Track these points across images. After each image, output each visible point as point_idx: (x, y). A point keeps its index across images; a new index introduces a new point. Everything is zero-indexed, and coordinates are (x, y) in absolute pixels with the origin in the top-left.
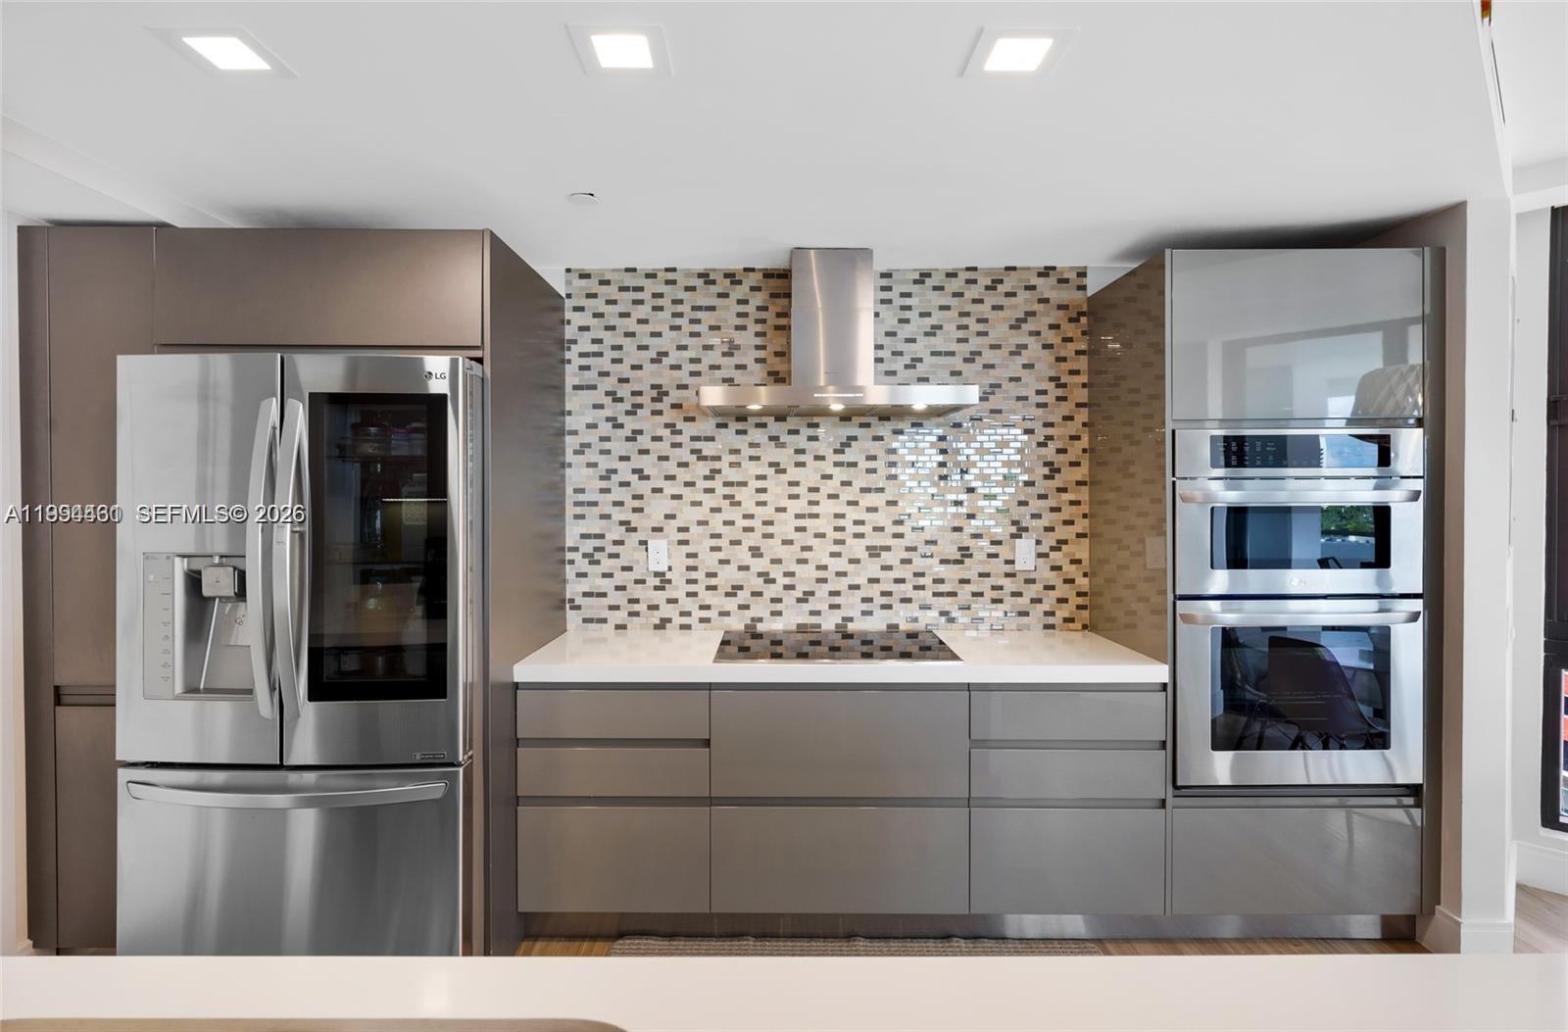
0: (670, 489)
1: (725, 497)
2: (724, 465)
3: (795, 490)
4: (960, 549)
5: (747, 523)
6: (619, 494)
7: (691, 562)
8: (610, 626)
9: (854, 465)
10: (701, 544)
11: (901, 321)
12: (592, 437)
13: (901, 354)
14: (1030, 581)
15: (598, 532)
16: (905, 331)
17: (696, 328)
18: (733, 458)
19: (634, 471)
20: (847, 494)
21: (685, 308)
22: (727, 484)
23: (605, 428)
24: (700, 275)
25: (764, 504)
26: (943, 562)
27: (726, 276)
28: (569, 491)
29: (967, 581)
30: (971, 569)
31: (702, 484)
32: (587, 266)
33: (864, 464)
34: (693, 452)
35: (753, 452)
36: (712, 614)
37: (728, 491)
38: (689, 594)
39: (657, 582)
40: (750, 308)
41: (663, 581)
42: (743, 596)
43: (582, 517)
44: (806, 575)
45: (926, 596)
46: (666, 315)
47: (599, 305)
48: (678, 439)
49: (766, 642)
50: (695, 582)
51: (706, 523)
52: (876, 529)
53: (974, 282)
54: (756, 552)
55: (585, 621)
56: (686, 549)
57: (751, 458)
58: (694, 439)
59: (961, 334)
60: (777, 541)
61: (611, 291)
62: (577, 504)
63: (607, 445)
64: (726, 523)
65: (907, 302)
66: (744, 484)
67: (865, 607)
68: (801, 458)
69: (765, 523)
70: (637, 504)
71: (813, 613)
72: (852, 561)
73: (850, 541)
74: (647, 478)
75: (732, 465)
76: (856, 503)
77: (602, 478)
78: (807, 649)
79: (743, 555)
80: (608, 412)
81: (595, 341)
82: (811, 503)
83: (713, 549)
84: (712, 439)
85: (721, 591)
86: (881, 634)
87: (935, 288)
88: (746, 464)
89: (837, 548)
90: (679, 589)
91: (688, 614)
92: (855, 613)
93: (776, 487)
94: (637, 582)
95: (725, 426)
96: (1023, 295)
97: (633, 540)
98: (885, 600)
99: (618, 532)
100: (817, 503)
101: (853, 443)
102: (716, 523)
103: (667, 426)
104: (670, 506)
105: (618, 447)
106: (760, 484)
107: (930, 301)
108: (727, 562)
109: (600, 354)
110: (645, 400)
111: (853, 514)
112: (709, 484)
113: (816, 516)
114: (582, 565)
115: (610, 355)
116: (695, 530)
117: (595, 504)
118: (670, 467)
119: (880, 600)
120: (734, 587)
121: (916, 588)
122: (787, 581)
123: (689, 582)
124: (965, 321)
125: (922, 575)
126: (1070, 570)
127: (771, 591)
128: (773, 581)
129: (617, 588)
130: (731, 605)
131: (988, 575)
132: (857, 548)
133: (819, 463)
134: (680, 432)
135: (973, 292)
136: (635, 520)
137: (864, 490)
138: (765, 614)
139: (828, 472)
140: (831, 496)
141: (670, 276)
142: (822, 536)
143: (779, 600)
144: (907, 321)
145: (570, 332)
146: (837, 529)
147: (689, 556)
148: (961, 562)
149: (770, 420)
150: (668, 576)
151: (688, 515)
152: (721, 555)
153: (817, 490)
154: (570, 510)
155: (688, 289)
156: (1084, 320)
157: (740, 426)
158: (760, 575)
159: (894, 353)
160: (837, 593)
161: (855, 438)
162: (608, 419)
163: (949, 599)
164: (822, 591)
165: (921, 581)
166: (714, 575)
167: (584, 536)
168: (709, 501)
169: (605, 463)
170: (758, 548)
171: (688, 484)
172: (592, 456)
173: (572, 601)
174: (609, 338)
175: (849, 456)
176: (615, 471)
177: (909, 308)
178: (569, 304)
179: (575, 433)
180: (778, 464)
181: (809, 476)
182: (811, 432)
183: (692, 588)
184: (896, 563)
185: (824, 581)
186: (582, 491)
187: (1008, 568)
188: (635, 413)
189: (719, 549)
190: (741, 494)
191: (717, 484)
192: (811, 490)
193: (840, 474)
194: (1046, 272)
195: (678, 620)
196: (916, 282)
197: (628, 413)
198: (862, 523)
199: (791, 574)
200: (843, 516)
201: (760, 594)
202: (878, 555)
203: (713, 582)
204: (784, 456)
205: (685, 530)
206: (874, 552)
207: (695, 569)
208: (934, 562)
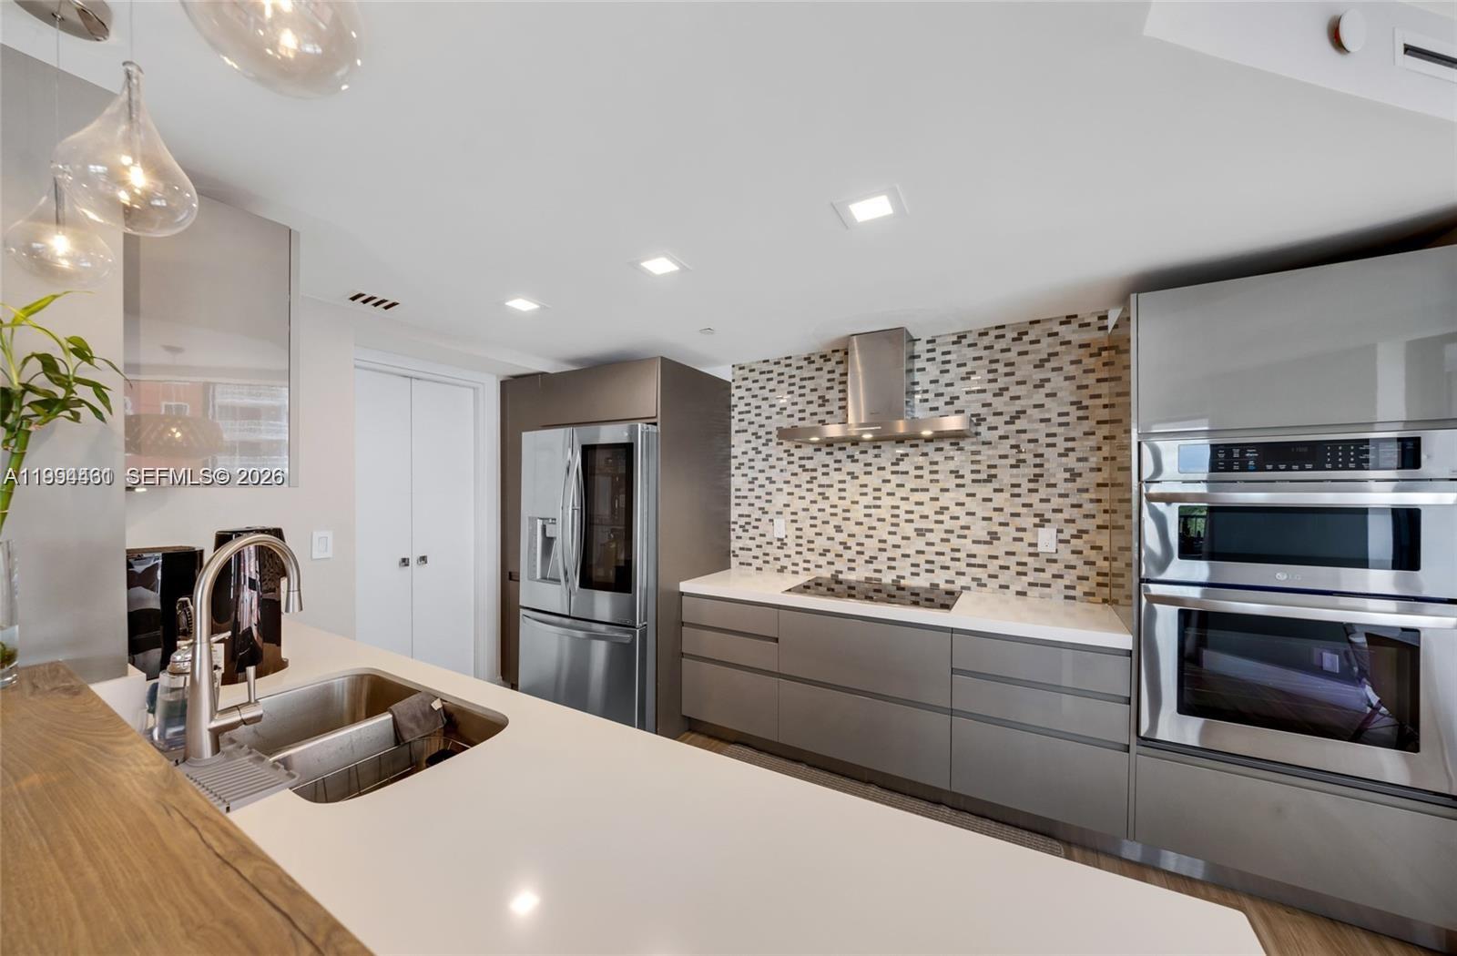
0: (787, 488)
1: (820, 494)
2: (818, 474)
3: (864, 490)
4: (989, 533)
5: (833, 510)
6: (759, 492)
7: (799, 533)
8: (754, 567)
9: (907, 473)
10: (805, 523)
11: (942, 372)
12: (744, 459)
13: (942, 395)
14: (1052, 561)
15: (747, 513)
16: (946, 378)
17: (802, 391)
18: (825, 470)
19: (767, 478)
20: (900, 493)
21: (796, 380)
22: (820, 486)
23: (752, 454)
24: (805, 359)
25: (844, 498)
26: (974, 542)
27: (821, 357)
28: (733, 490)
29: (996, 557)
30: (999, 548)
31: (806, 486)
32: (744, 362)
33: (913, 473)
34: (800, 466)
35: (837, 466)
36: (810, 566)
37: (821, 490)
38: (797, 553)
39: (779, 544)
40: (836, 376)
41: (782, 544)
42: (830, 556)
43: (739, 505)
44: (871, 546)
45: (962, 566)
46: (785, 385)
47: (749, 384)
48: (792, 459)
49: (844, 587)
50: (801, 545)
51: (808, 510)
52: (922, 517)
53: (1003, 336)
54: (838, 529)
55: (741, 564)
56: (796, 525)
57: (836, 470)
58: (801, 458)
59: (991, 376)
60: (852, 523)
61: (755, 375)
62: (737, 497)
63: (752, 464)
64: (820, 510)
65: (948, 357)
66: (832, 486)
67: (914, 570)
68: (869, 469)
69: (844, 511)
70: (768, 497)
71: (876, 571)
72: (903, 538)
73: (902, 524)
74: (774, 482)
75: (824, 474)
76: (907, 499)
77: (750, 483)
78: (872, 594)
79: (830, 531)
80: (753, 445)
81: (746, 405)
82: (875, 498)
83: (812, 526)
84: (812, 458)
85: (817, 552)
86: (926, 590)
87: (970, 345)
88: (832, 473)
89: (893, 529)
90: (791, 549)
91: (796, 565)
92: (906, 573)
93: (852, 489)
94: (768, 543)
95: (819, 450)
96: (1046, 341)
97: (765, 518)
98: (929, 566)
99: (758, 514)
100: (879, 498)
101: (906, 458)
102: (814, 510)
103: (785, 451)
104: (787, 499)
105: (759, 465)
106: (841, 486)
107: (965, 355)
108: (820, 534)
109: (749, 412)
110: (773, 436)
111: (905, 506)
112: (809, 486)
113: (879, 507)
114: (739, 532)
115: (755, 411)
116: (801, 514)
117: (746, 497)
118: (787, 476)
119: (924, 566)
120: (824, 550)
121: (953, 559)
122: (859, 548)
123: (797, 545)
124: (994, 366)
125: (958, 550)
126: (1092, 555)
127: (848, 554)
128: (850, 548)
129: (758, 546)
130: (823, 561)
131: (1013, 554)
132: (909, 530)
133: (881, 472)
134: (793, 455)
135: (1002, 344)
136: (767, 506)
137: (912, 490)
138: (844, 569)
139: (887, 478)
140: (889, 494)
141: (788, 362)
142: (883, 520)
143: (854, 561)
144: (947, 371)
145: (734, 401)
146: (893, 516)
147: (797, 529)
148: (991, 543)
149: (848, 445)
150: (785, 541)
151: (797, 505)
152: (817, 530)
153: (879, 490)
154: (734, 501)
155: (798, 368)
156: (1104, 354)
157: (829, 450)
158: (841, 543)
159: (937, 395)
160: (894, 559)
161: (907, 455)
162: (753, 449)
163: (981, 569)
164: (883, 557)
165: (957, 555)
166: (813, 542)
167: (740, 516)
168: (810, 496)
169: (751, 474)
170: (840, 527)
171: (797, 486)
172: (744, 470)
173: (734, 552)
174: (754, 402)
175: (902, 467)
176: (756, 479)
177: (949, 362)
178: (734, 385)
179: (736, 457)
180: (853, 473)
181: (873, 480)
182: (876, 451)
183: (799, 549)
184: (937, 541)
185: (885, 550)
186: (739, 490)
187: (1032, 550)
188: (767, 445)
189: (815, 526)
190: (829, 492)
191: (814, 486)
192: (875, 490)
193: (895, 479)
194: (1067, 320)
195: (791, 568)
196: (954, 343)
197: (764, 445)
198: (912, 512)
199: (862, 544)
200: (898, 507)
201: (841, 556)
202: (924, 535)
203: (811, 546)
204: (858, 468)
205: (795, 513)
206: (920, 532)
207: (801, 537)
208: (968, 541)
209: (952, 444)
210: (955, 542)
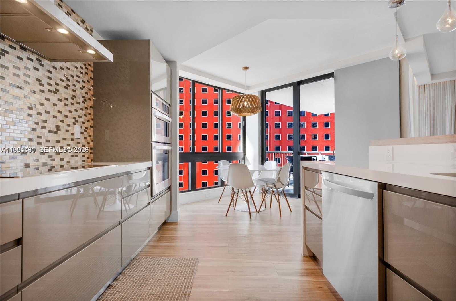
4: (56, 126)
14: (78, 143)
26: (49, 131)
29: (59, 142)
30: (60, 136)
33: (12, 70)
101: (5, 55)
121: (38, 144)
125: (41, 137)
126: (88, 138)
131: (65, 139)
137: (12, 85)
148: (56, 132)
165: (41, 140)
187: (72, 137)
194: (83, 21)
208: (46, 131)
209: (37, 59)
210: (40, 132)
